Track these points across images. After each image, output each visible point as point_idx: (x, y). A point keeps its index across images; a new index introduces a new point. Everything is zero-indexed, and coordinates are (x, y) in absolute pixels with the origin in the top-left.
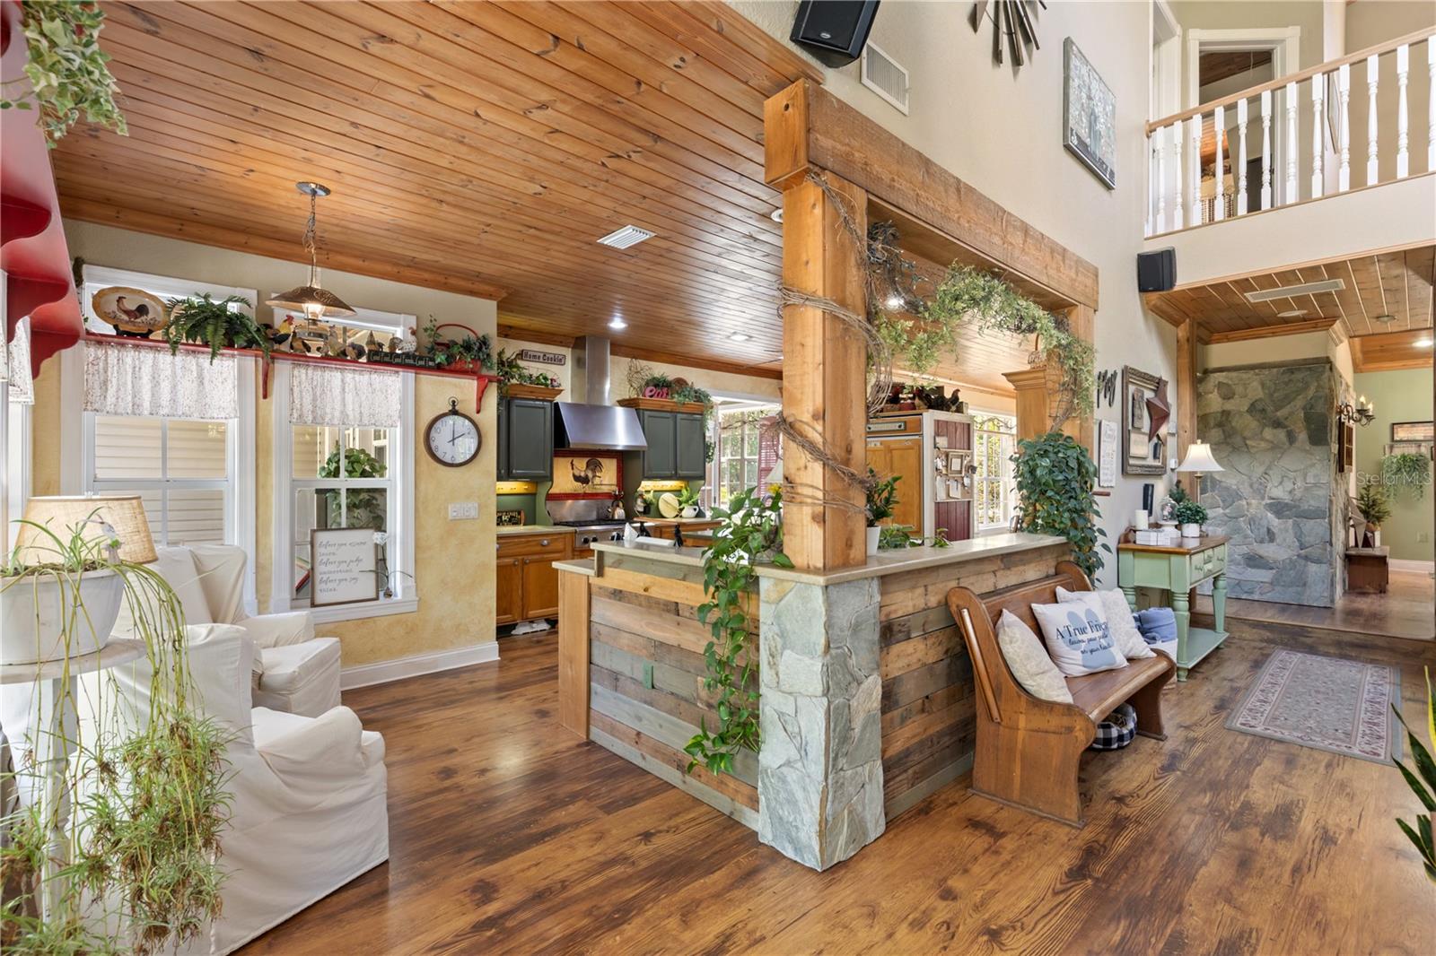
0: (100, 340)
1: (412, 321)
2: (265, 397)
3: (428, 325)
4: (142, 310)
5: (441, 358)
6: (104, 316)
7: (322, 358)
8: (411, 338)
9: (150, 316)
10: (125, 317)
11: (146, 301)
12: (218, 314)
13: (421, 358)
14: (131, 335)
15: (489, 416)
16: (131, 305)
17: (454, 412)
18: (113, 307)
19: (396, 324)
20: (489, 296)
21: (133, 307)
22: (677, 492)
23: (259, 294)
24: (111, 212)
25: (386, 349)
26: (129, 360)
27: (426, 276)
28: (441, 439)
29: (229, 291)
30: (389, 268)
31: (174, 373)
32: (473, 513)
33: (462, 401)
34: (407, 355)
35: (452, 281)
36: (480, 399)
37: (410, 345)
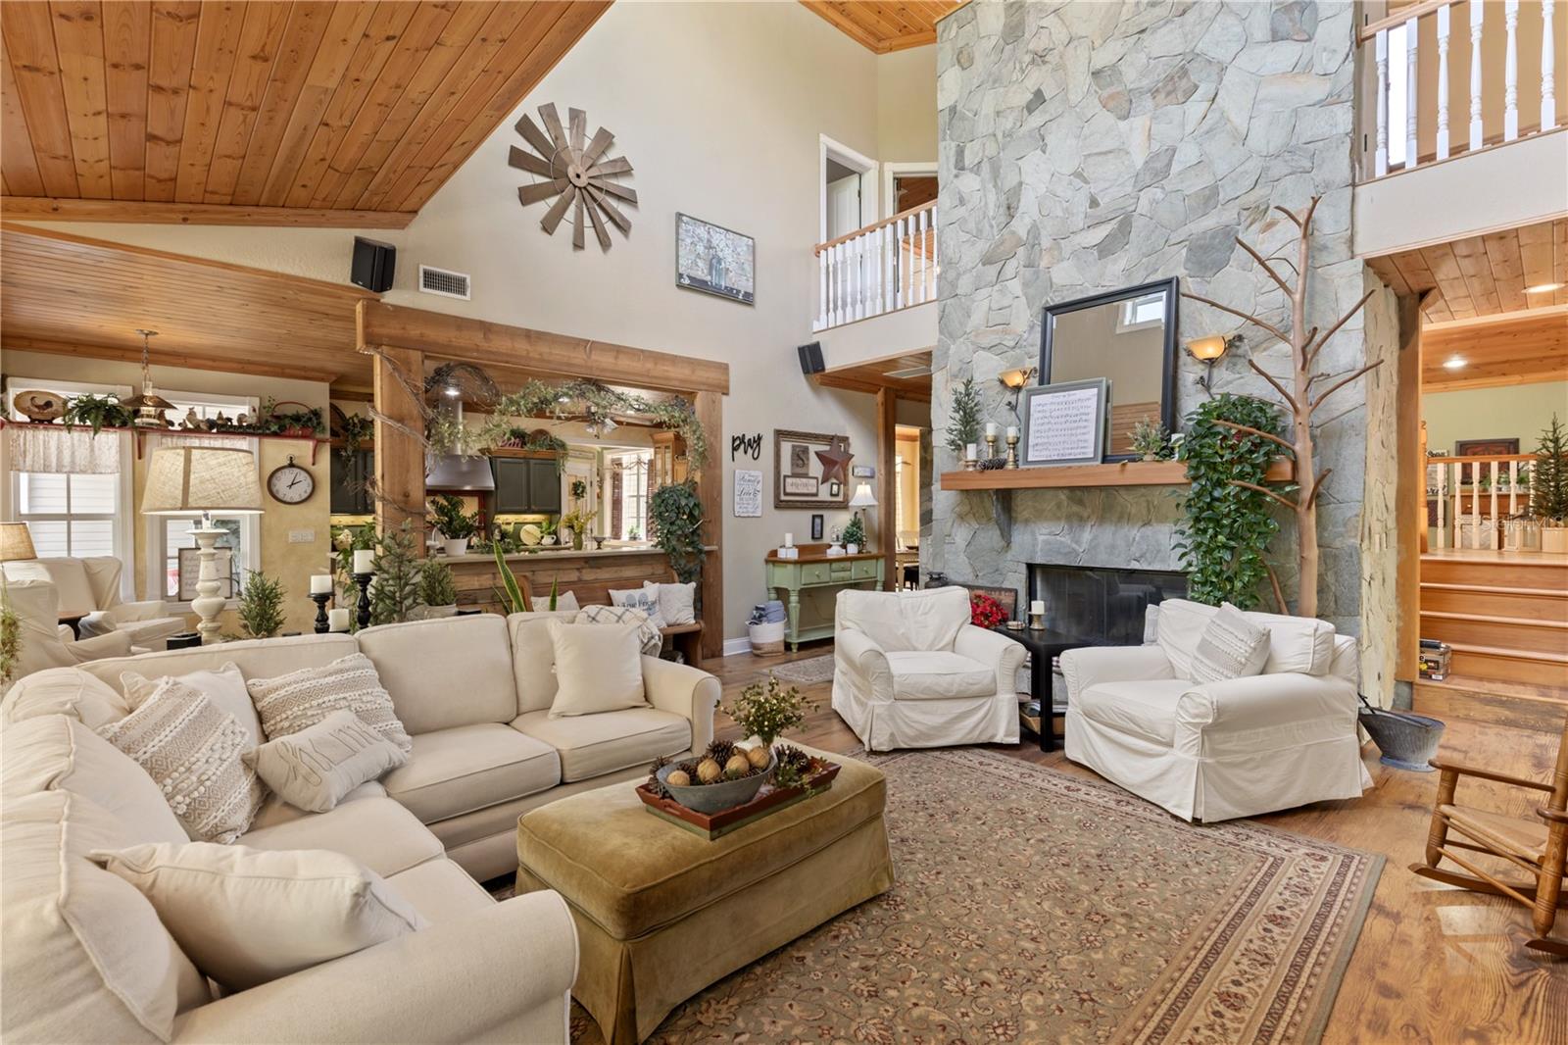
0: (21, 425)
1: (256, 402)
2: (140, 458)
3: (267, 404)
4: (48, 404)
5: (274, 428)
6: (22, 410)
7: (182, 431)
8: (253, 414)
9: (54, 408)
10: (36, 410)
11: (51, 398)
12: (102, 405)
13: (259, 428)
14: (41, 422)
15: (324, 466)
16: (41, 402)
17: (291, 465)
18: (29, 404)
19: (244, 404)
20: (322, 380)
21: (42, 403)
22: (538, 524)
23: (134, 388)
24: (26, 343)
25: (235, 423)
26: (41, 437)
27: (266, 369)
28: (282, 485)
29: (110, 388)
30: (235, 365)
31: (73, 445)
32: (310, 538)
33: (299, 457)
34: (249, 426)
35: (287, 371)
36: (314, 456)
37: (252, 419)
